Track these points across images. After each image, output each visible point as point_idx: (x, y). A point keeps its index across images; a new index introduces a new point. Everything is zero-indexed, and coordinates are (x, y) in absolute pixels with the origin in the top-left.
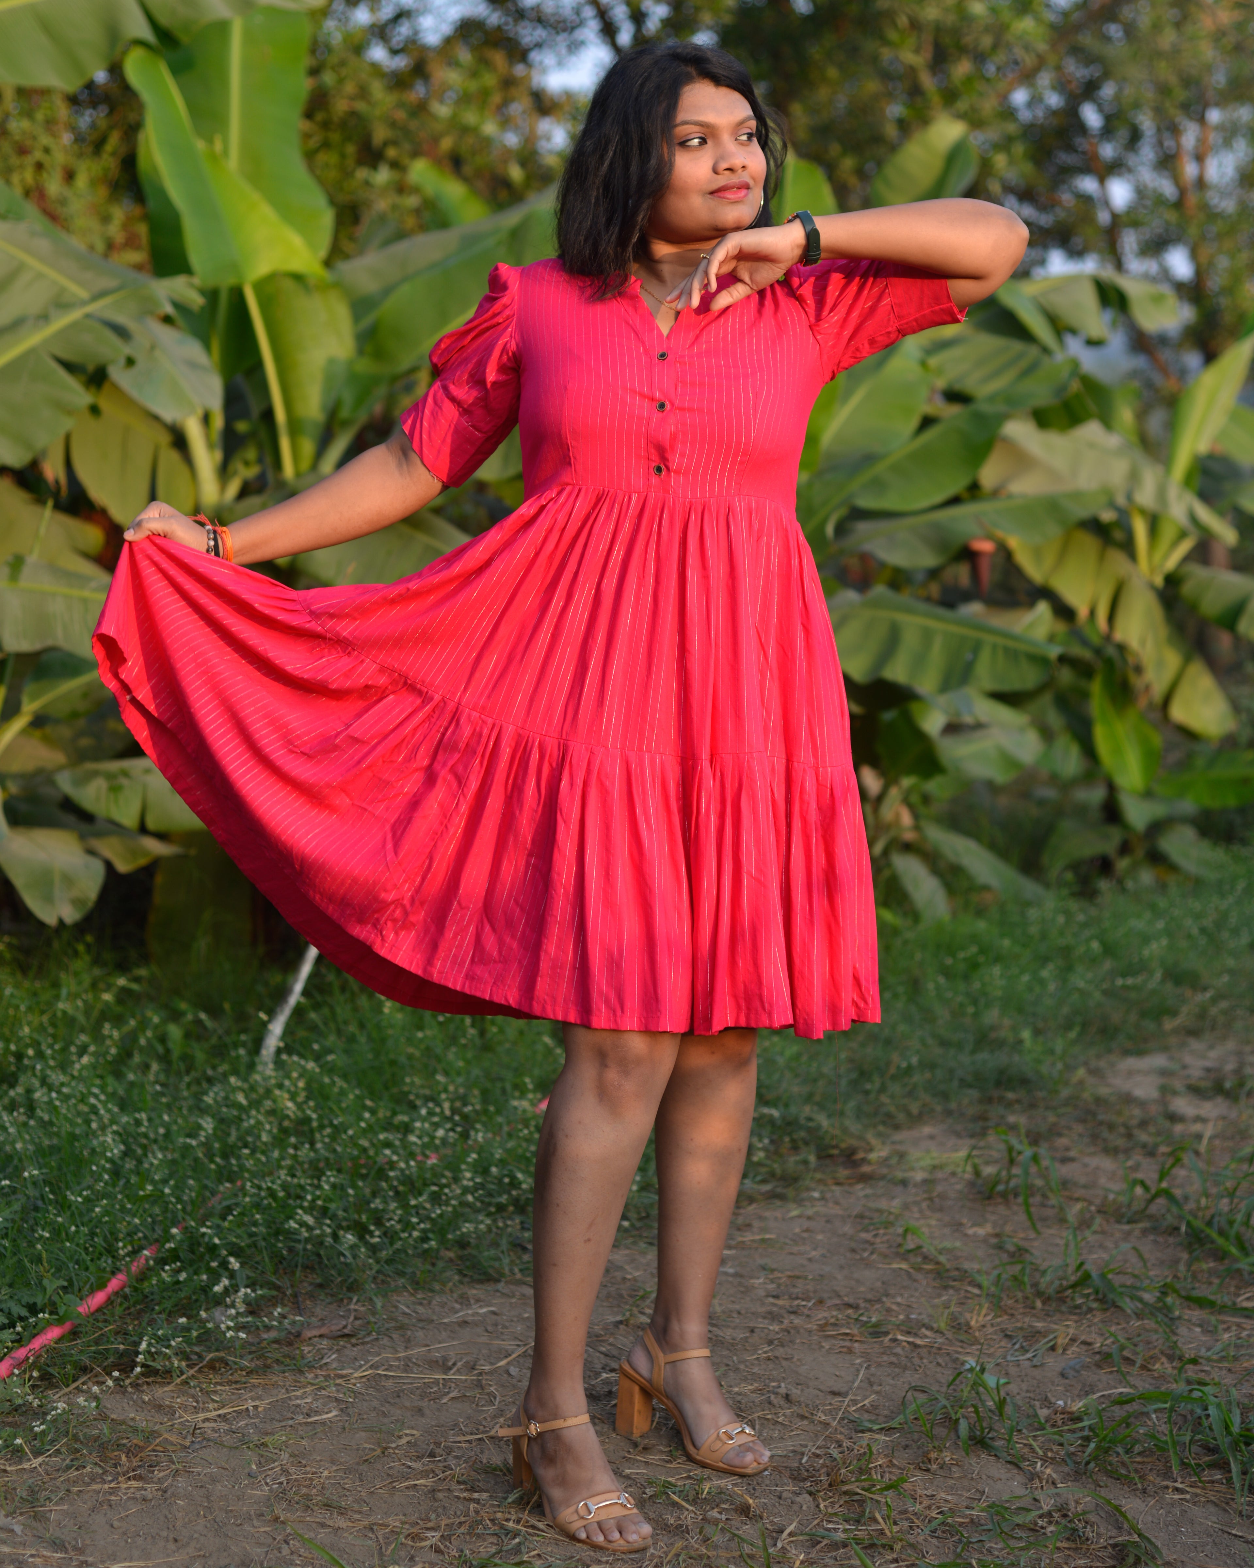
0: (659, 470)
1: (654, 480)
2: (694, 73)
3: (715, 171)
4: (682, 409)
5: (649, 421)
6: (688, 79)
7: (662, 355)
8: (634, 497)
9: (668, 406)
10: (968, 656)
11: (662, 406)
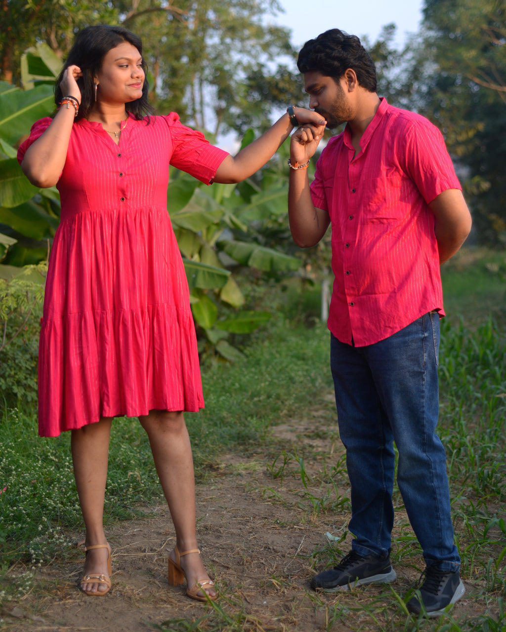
0: (123, 199)
1: (121, 203)
2: (123, 39)
3: (132, 77)
4: (128, 175)
5: (117, 181)
6: (121, 41)
7: (119, 155)
8: (115, 211)
9: (123, 175)
10: (194, 276)
11: (121, 174)
